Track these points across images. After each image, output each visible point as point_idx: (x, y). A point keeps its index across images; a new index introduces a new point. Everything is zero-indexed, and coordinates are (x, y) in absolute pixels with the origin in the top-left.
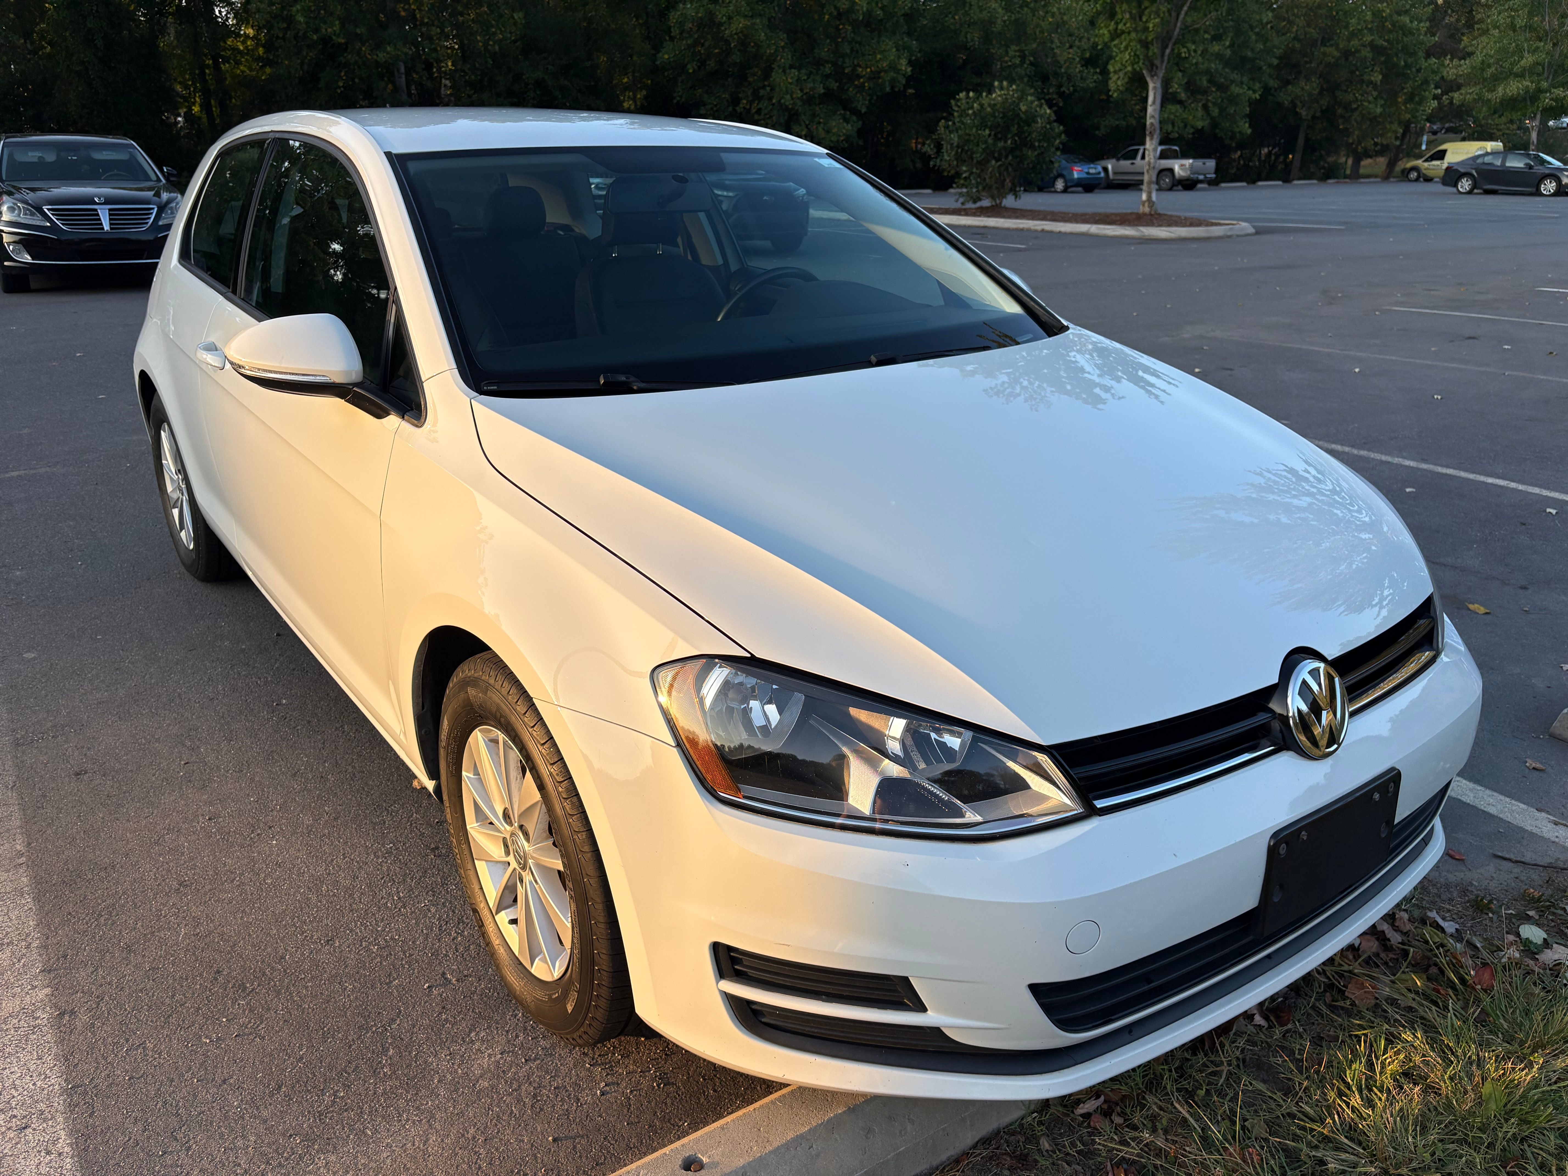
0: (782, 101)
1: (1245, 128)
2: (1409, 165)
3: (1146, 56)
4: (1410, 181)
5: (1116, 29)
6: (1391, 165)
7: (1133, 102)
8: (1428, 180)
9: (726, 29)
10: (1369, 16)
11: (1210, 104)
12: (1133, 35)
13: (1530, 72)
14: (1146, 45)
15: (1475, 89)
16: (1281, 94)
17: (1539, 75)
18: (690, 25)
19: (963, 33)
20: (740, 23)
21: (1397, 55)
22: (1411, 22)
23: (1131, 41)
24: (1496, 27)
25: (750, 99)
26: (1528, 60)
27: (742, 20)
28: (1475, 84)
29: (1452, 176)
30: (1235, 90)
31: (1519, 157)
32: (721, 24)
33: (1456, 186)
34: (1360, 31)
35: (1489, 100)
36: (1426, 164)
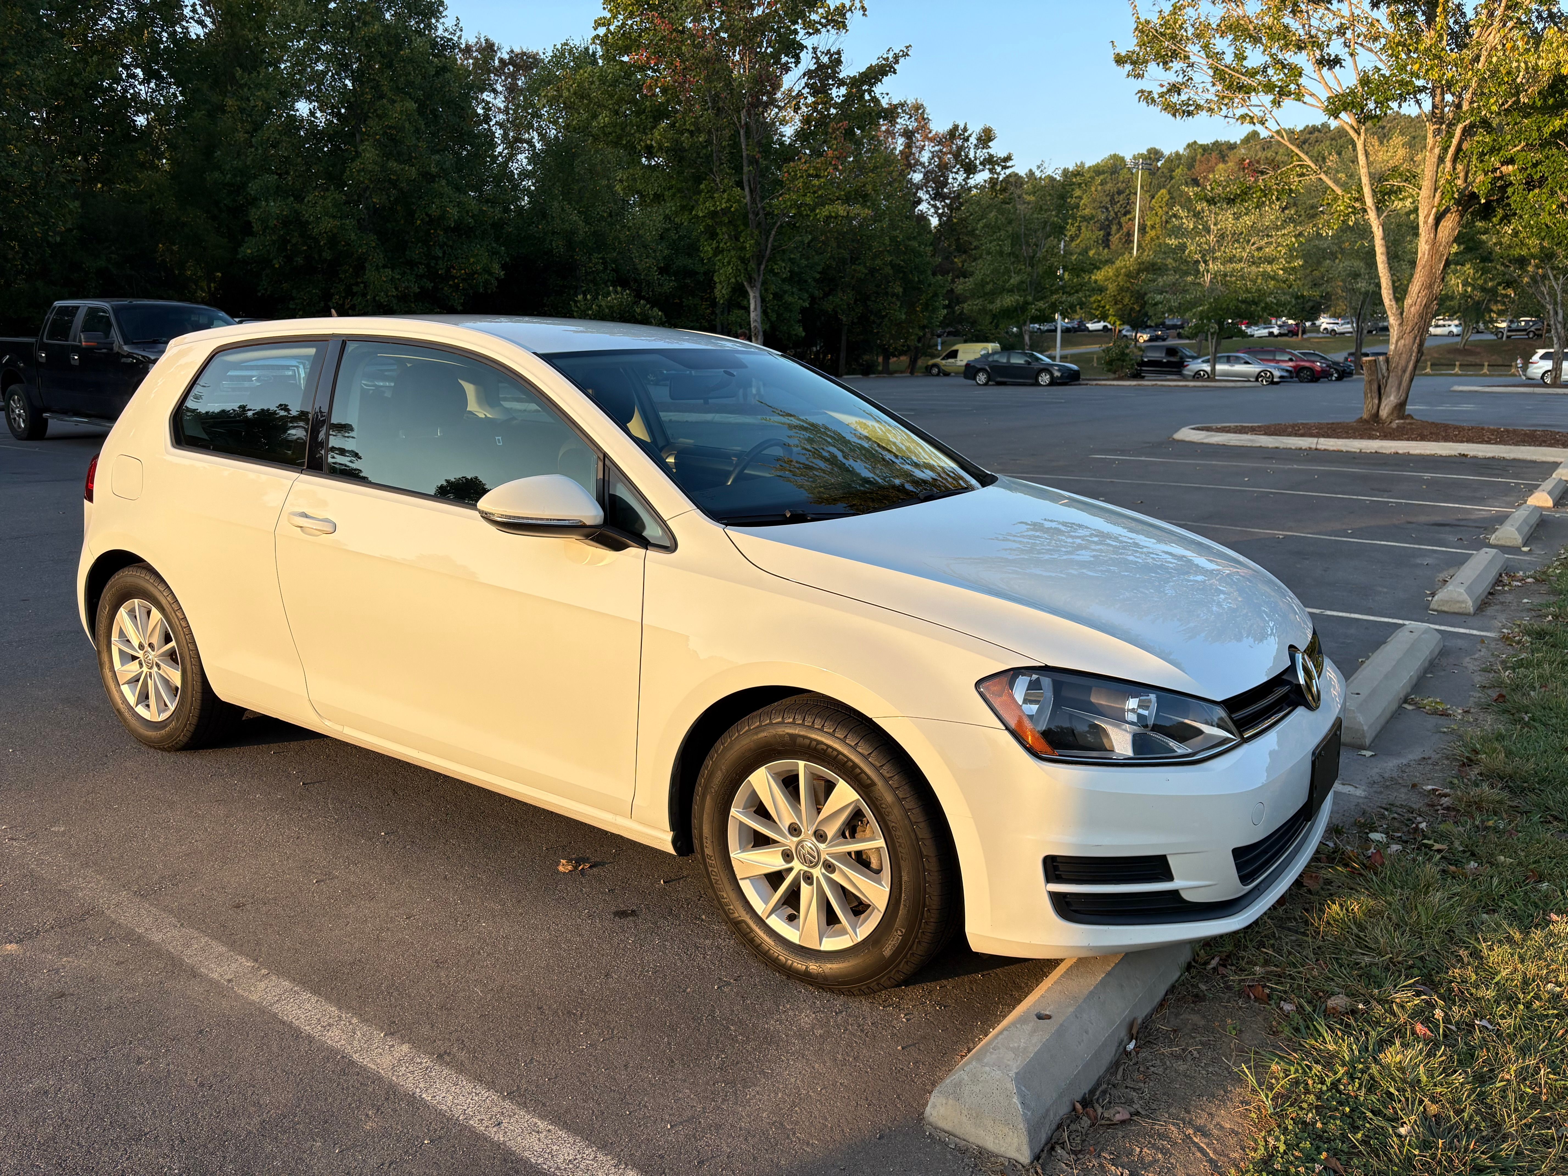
0: (377, 298)
1: (800, 331)
2: (931, 362)
3: (746, 269)
4: (933, 375)
5: (718, 247)
6: (913, 362)
7: (703, 307)
8: (947, 374)
9: (313, 228)
10: (887, 241)
11: (769, 311)
12: (733, 253)
13: (1019, 288)
14: (743, 260)
15: (979, 301)
16: (825, 303)
17: (1024, 291)
18: (275, 222)
19: (548, 242)
20: (328, 224)
21: (912, 273)
22: (919, 246)
23: (732, 257)
24: (989, 253)
25: (343, 295)
26: (1015, 280)
27: (331, 220)
28: (979, 298)
29: (970, 371)
30: (788, 298)
31: (1019, 355)
32: (308, 223)
33: (975, 379)
34: (881, 252)
35: (991, 310)
36: (944, 362)
